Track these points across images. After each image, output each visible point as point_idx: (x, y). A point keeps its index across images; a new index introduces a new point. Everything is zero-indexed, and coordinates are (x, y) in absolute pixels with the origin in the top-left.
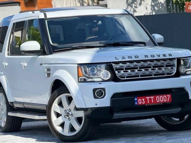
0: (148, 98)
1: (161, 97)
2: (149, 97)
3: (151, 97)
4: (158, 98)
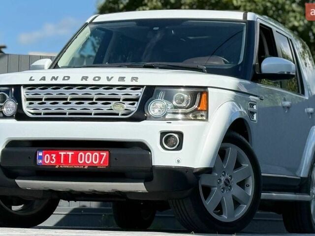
0: (62, 153)
1: (89, 156)
2: (65, 153)
3: (68, 153)
4: (81, 155)
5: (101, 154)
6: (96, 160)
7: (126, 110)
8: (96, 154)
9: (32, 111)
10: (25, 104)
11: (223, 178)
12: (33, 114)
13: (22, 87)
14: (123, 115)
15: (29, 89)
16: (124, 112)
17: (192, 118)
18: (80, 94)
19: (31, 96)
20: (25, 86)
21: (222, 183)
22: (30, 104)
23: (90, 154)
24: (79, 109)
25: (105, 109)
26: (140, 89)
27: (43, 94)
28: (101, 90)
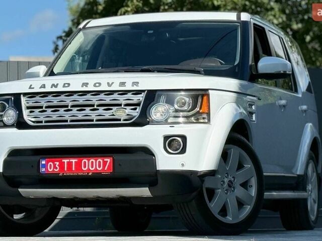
0: (66, 161)
1: (92, 162)
2: (68, 160)
3: (71, 160)
4: (85, 162)
5: (105, 160)
6: (100, 167)
7: (128, 115)
8: (99, 160)
9: (33, 120)
10: (25, 113)
11: (226, 180)
12: (33, 122)
13: (22, 95)
14: (125, 120)
15: (29, 97)
16: (126, 117)
17: (195, 121)
18: (81, 100)
19: (31, 104)
20: (25, 94)
21: (226, 185)
22: (31, 112)
23: (94, 161)
24: (80, 116)
25: (107, 115)
26: (141, 94)
27: (43, 102)
28: (102, 96)
